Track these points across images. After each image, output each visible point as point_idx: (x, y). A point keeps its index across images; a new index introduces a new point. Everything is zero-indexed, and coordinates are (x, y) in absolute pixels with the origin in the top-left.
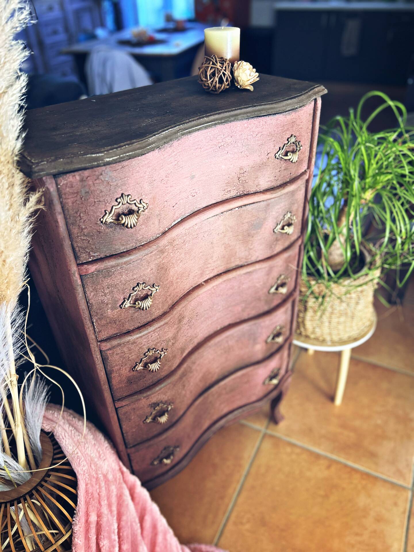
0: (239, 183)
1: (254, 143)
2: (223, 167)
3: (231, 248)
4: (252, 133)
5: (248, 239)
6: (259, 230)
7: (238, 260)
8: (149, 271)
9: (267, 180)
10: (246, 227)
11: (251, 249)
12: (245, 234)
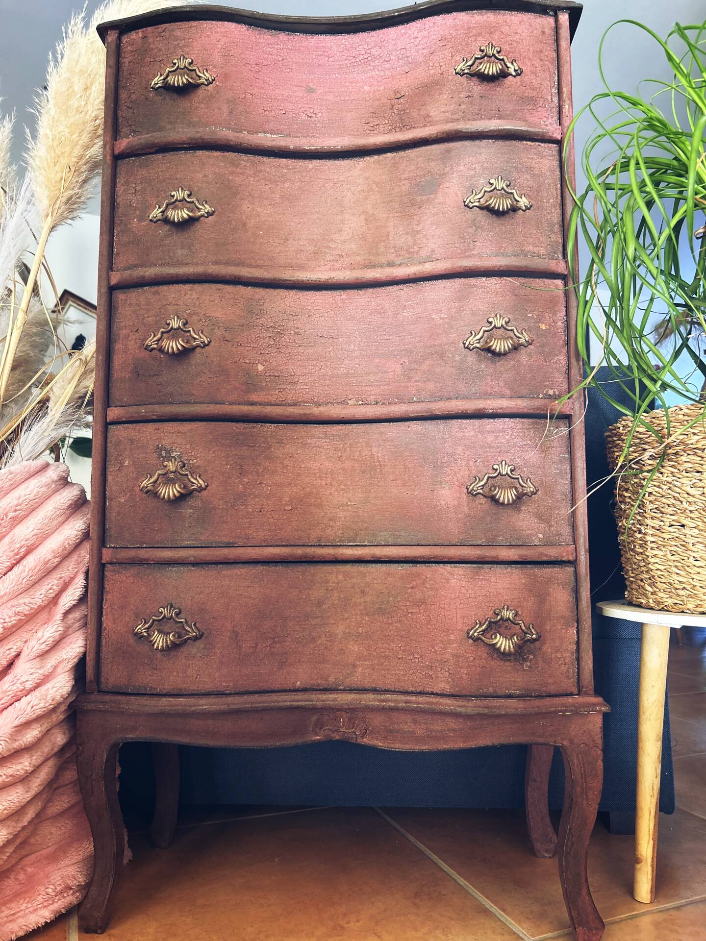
0: (393, 114)
1: (416, 54)
2: (367, 88)
3: (378, 224)
4: (412, 40)
5: (412, 210)
6: (433, 196)
7: (393, 251)
8: (201, 176)
9: (443, 110)
10: (405, 186)
11: (418, 232)
12: (406, 200)
